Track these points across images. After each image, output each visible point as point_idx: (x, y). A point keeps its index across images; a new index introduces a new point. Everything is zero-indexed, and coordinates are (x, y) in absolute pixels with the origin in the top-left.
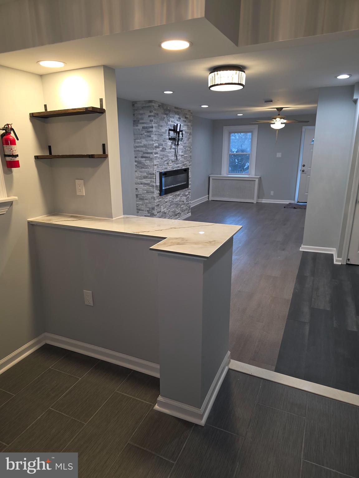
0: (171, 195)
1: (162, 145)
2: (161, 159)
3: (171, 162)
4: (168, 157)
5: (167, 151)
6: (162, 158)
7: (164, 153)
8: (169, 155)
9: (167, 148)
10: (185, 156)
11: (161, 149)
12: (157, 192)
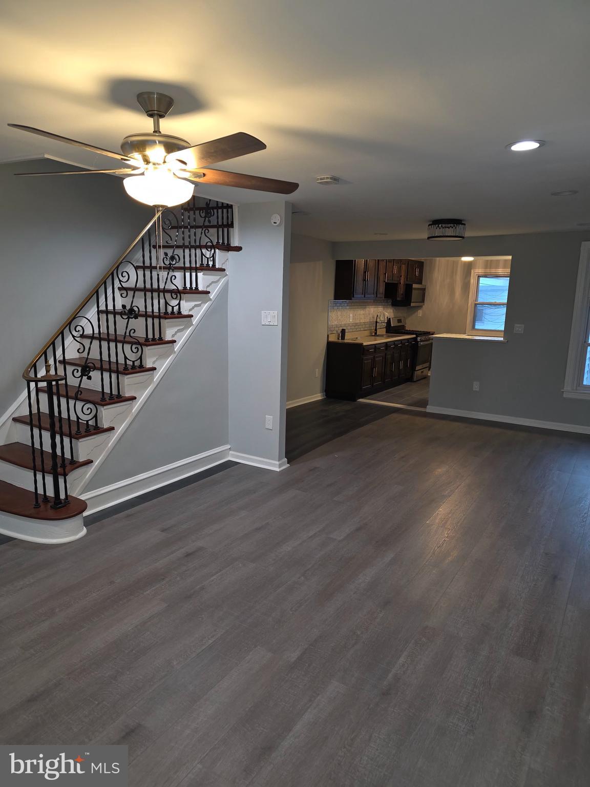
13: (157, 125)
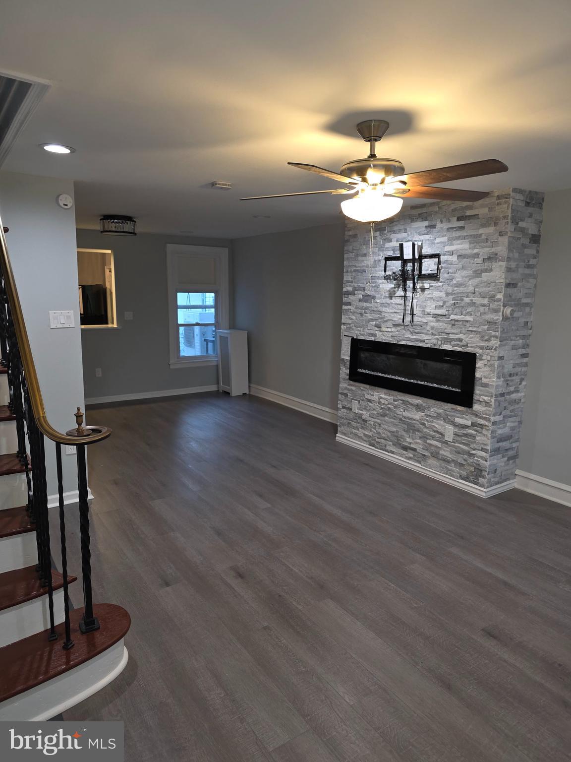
0: (385, 394)
1: (364, 289)
2: (359, 315)
3: (389, 324)
4: (381, 315)
5: (378, 301)
6: (362, 314)
7: (369, 305)
8: (384, 309)
9: (377, 296)
10: (452, 317)
11: (361, 296)
12: (345, 371)
13: (372, 148)
